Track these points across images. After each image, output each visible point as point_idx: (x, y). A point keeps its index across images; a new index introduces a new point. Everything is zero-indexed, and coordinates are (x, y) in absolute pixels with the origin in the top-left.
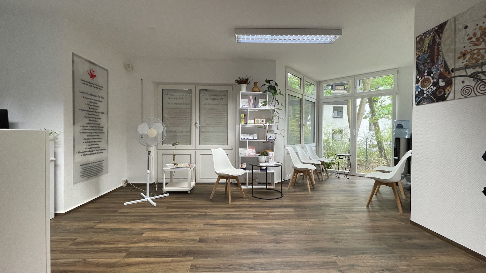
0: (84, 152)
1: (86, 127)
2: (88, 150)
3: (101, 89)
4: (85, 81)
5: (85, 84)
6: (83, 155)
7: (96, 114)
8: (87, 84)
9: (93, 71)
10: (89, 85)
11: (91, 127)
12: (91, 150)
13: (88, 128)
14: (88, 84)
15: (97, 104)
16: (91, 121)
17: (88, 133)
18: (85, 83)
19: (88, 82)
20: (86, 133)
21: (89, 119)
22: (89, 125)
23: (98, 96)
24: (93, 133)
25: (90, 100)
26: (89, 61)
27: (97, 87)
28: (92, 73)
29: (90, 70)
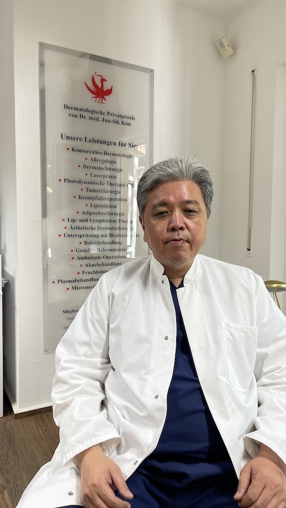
1: (81, 221)
2: (88, 277)
3: (129, 124)
4: (76, 109)
5: (76, 116)
6: (70, 288)
7: (111, 188)
8: (82, 117)
9: (103, 80)
10: (91, 118)
11: (97, 221)
14: (87, 115)
15: (115, 162)
16: (96, 206)
18: (78, 113)
19: (87, 111)
21: (89, 202)
22: (88, 217)
23: (117, 144)
24: (102, 236)
25: (94, 156)
26: (90, 54)
27: (116, 118)
28: (100, 85)
29: (93, 78)
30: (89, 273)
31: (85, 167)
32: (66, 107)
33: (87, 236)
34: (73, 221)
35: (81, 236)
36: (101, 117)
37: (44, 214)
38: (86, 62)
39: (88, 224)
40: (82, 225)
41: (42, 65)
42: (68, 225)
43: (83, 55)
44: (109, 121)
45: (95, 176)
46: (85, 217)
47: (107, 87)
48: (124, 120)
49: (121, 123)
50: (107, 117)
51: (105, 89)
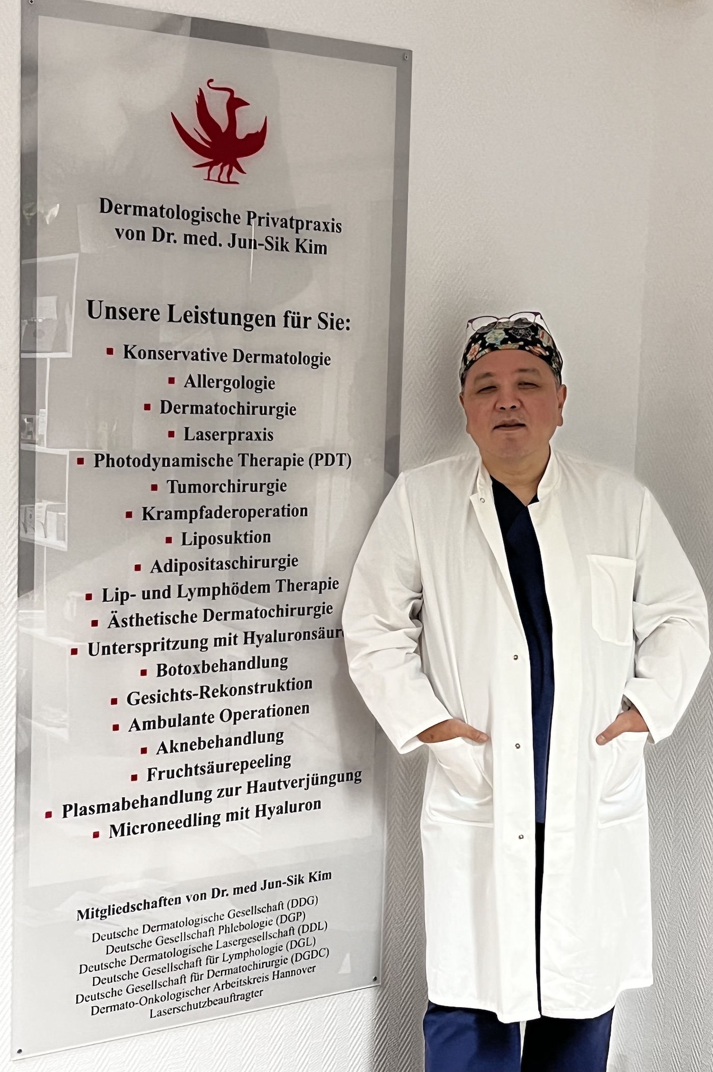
0: (124, 804)
1: (146, 595)
2: (167, 787)
3: (321, 249)
4: (140, 210)
5: (140, 236)
6: (105, 832)
7: (252, 475)
8: (160, 236)
9: (234, 104)
10: (189, 239)
11: (203, 592)
12: (190, 785)
13: (171, 607)
14: (180, 228)
15: (270, 385)
16: (200, 541)
17: (166, 645)
18: (146, 224)
19: (178, 213)
20: (144, 649)
21: (174, 528)
22: (172, 579)
23: (280, 321)
24: (219, 642)
28: (222, 122)
29: (201, 97)
30: (171, 775)
31: (167, 407)
32: (107, 206)
34: (122, 597)
36: (224, 231)
37: (25, 583)
40: (149, 608)
42: (104, 612)
43: (169, 24)
44: (253, 244)
45: (200, 436)
48: (304, 234)
49: (292, 246)
51: (241, 134)
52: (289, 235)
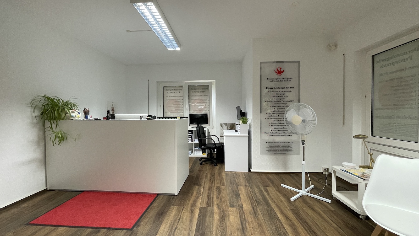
0: (271, 133)
3: (290, 81)
6: (269, 135)
7: (283, 103)
9: (280, 68)
11: (278, 114)
12: (277, 132)
14: (275, 80)
15: (285, 94)
16: (278, 109)
18: (272, 80)
21: (275, 107)
22: (275, 112)
23: (286, 88)
24: (280, 118)
25: (277, 93)
26: (276, 62)
27: (285, 80)
28: (279, 70)
29: (277, 68)
30: (275, 131)
31: (274, 96)
32: (268, 79)
33: (274, 118)
34: (270, 114)
35: (272, 119)
36: (280, 80)
37: (261, 112)
38: (275, 64)
39: (275, 115)
40: (273, 115)
41: (261, 68)
42: (268, 115)
43: (274, 62)
44: (283, 81)
45: (278, 99)
46: (274, 112)
47: (282, 70)
48: (288, 80)
49: (287, 81)
50: (282, 80)
51: (281, 71)
52: (287, 80)
